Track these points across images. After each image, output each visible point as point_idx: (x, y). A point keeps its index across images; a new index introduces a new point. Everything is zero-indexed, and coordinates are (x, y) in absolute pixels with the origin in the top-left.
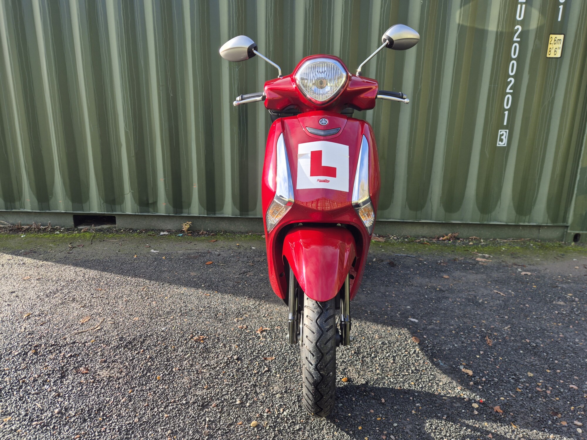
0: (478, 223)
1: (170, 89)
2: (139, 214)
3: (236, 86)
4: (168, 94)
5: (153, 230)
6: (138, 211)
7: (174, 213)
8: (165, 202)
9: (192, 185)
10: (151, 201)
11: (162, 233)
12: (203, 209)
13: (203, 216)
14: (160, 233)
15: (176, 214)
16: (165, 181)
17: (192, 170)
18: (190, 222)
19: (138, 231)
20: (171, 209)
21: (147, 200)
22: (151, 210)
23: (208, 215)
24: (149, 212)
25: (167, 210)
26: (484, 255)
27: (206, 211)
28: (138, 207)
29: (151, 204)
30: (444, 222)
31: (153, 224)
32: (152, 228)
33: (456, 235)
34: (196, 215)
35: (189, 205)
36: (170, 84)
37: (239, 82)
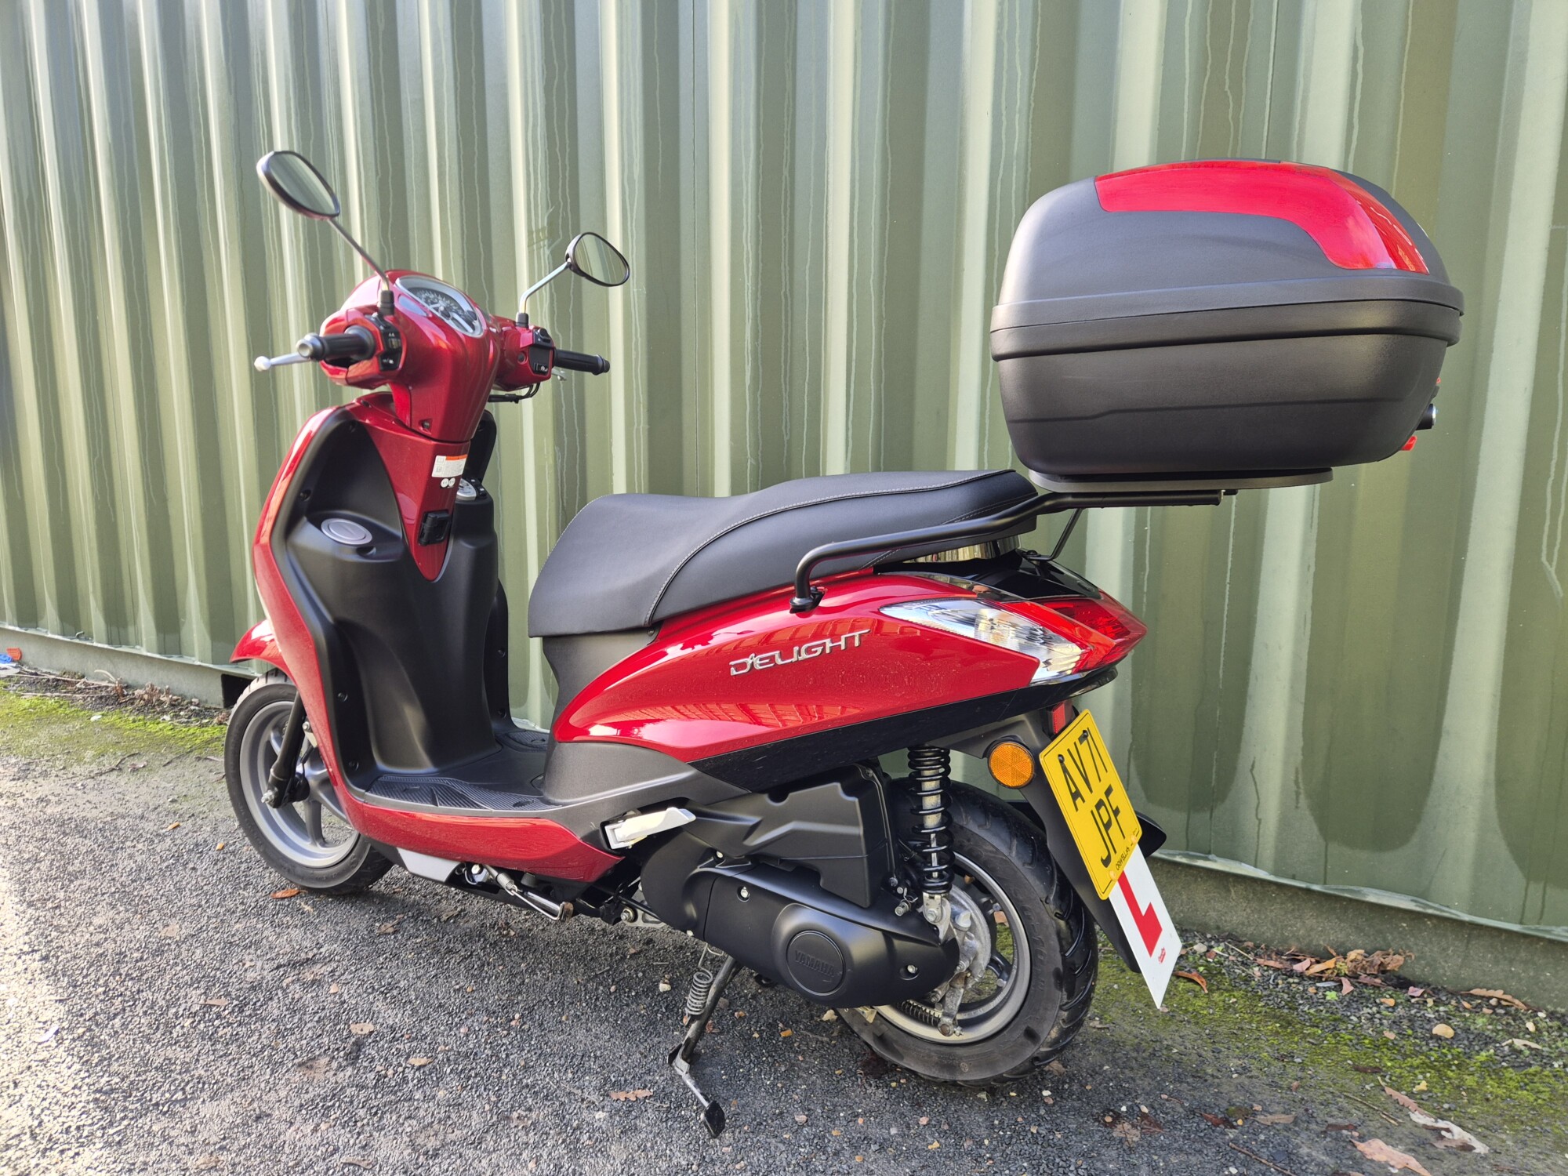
0: (1516, 928)
26: (1441, 1124)
30: (1316, 887)
33: (1394, 962)
37: (553, 290)
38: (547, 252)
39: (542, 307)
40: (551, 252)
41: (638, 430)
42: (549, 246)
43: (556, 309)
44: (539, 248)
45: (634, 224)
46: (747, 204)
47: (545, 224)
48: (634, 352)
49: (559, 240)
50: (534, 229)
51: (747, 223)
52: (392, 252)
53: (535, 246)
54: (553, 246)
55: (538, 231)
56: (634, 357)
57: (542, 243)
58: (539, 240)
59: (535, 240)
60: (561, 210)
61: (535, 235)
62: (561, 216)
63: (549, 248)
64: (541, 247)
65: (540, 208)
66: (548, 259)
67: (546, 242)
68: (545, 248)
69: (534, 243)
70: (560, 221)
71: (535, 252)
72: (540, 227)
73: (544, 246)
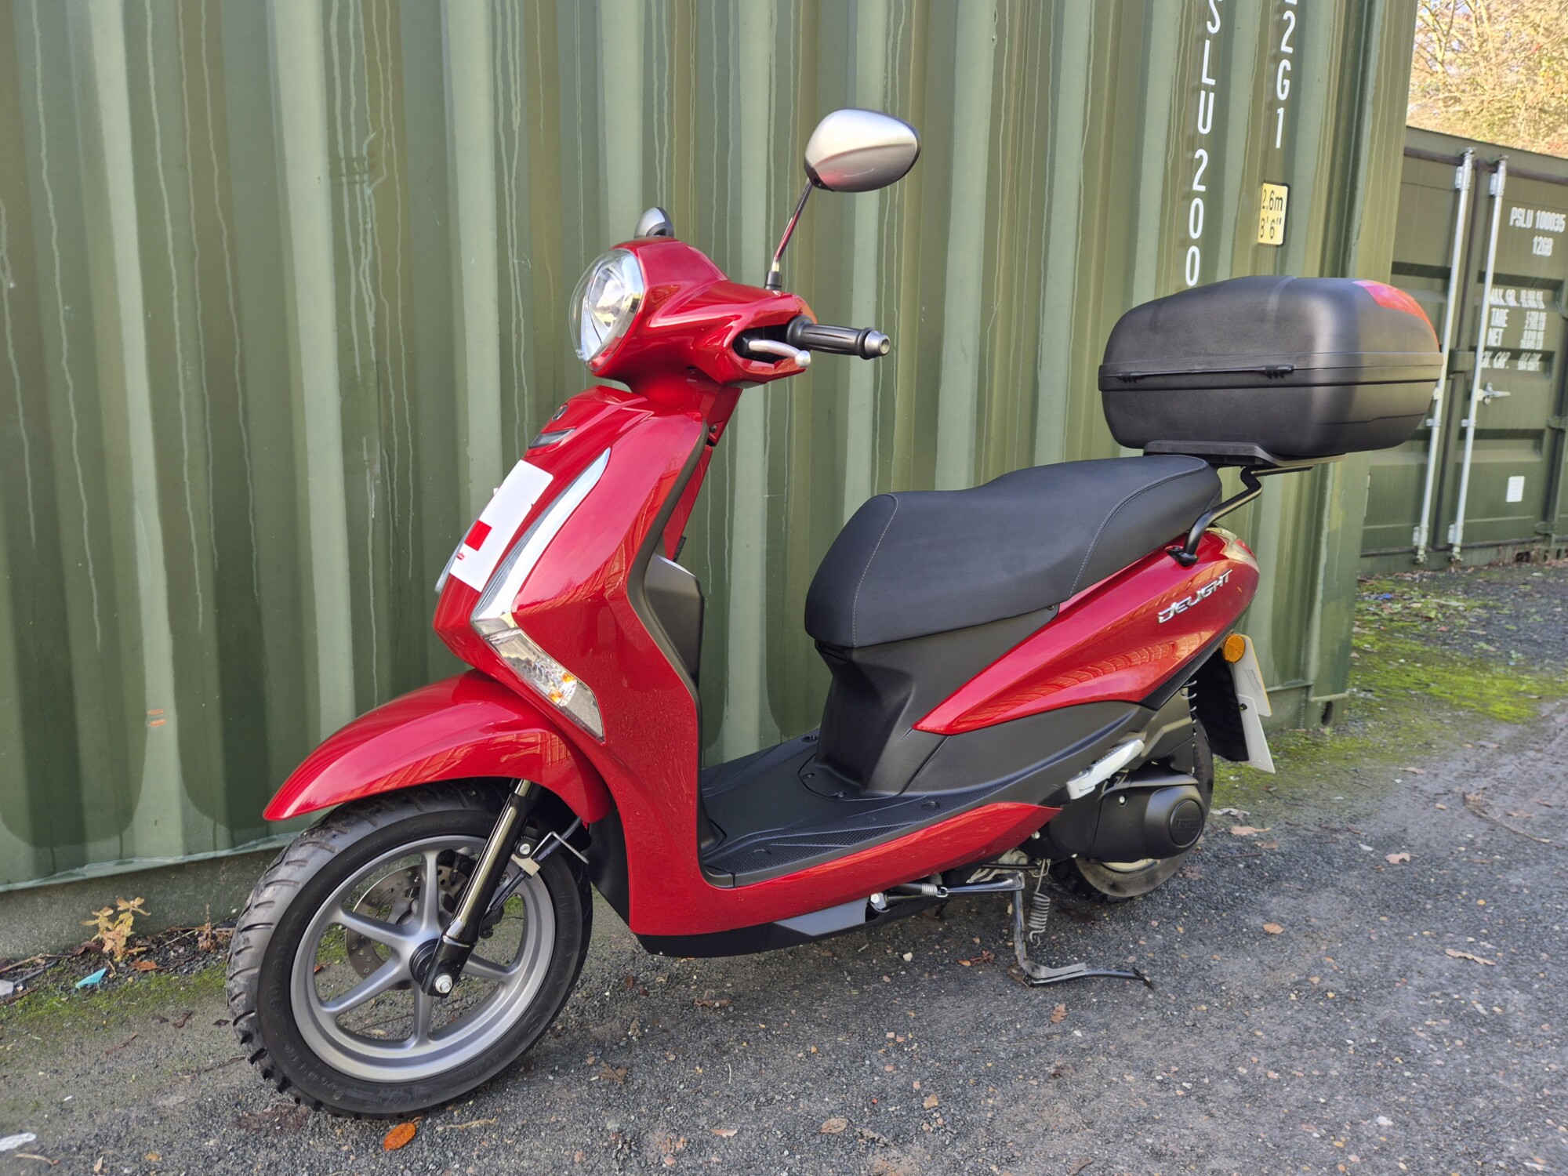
3: (366, 263)
7: (38, 874)
9: (142, 716)
12: (208, 822)
13: (211, 855)
15: (51, 874)
17: (137, 647)
18: (138, 901)
20: (21, 853)
23: (233, 845)
27: (222, 830)
34: (170, 861)
35: (123, 815)
37: (377, 243)
38: (368, 191)
39: (358, 263)
40: (373, 192)
41: (521, 428)
42: (371, 183)
43: (380, 269)
44: (352, 184)
45: (513, 182)
47: (365, 153)
48: (514, 335)
49: (381, 180)
50: (342, 154)
53: (344, 179)
54: (375, 184)
55: (349, 160)
56: (514, 341)
57: (357, 177)
58: (351, 172)
59: (344, 171)
60: (384, 140)
61: (343, 164)
62: (384, 146)
63: (370, 186)
64: (355, 183)
65: (353, 128)
66: (369, 200)
67: (366, 177)
68: (365, 185)
69: (342, 175)
70: (383, 153)
71: (345, 187)
72: (354, 155)
73: (362, 182)
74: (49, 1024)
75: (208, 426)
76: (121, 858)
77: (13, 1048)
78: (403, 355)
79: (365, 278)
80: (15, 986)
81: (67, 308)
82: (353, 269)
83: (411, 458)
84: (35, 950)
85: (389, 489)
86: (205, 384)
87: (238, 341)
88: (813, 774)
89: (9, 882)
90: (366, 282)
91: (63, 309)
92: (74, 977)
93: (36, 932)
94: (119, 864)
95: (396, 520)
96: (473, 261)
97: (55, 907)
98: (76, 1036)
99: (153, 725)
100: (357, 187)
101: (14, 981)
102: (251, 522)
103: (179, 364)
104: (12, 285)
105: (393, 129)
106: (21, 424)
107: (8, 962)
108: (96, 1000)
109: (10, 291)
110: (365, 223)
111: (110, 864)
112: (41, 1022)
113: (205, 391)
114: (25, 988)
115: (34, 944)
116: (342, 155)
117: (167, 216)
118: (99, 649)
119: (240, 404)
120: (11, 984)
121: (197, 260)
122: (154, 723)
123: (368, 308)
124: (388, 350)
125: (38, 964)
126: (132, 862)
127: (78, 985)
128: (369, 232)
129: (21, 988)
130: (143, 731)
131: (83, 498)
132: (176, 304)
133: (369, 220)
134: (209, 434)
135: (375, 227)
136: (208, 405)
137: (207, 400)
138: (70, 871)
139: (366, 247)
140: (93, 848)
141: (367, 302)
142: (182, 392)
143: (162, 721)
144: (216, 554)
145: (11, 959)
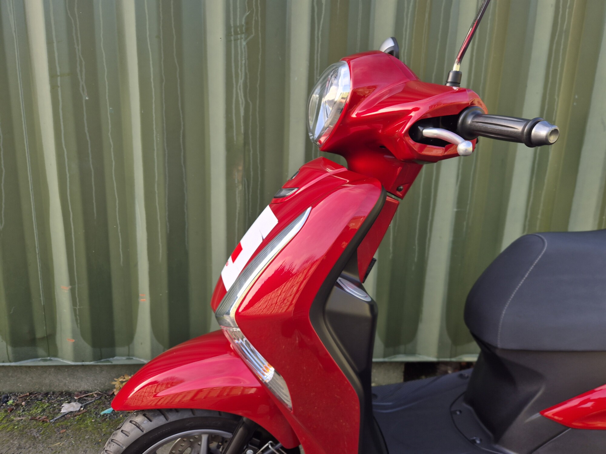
1: (82, 83)
2: (13, 364)
3: (241, 82)
4: (76, 97)
5: (47, 394)
6: (11, 357)
7: (94, 359)
8: (74, 336)
9: (137, 297)
10: (39, 334)
11: (66, 408)
12: (162, 347)
14: (60, 404)
16: (72, 291)
17: (136, 265)
19: (10, 402)
20: (88, 349)
21: (32, 331)
22: (41, 351)
24: (36, 357)
25: (78, 355)
28: (10, 348)
29: (43, 339)
31: (47, 381)
32: (44, 389)
35: (130, 337)
36: (81, 71)
37: (247, 71)
38: (244, 43)
39: (237, 82)
40: (247, 44)
42: (246, 39)
43: (248, 84)
44: (236, 40)
45: (320, 33)
46: (406, 31)
47: (243, 23)
49: (252, 36)
51: (405, 44)
52: (78, 23)
53: (232, 38)
54: (248, 39)
55: (235, 27)
57: (239, 36)
58: (236, 33)
59: (233, 33)
60: (254, 15)
61: (232, 30)
62: (254, 19)
63: (245, 40)
64: (238, 39)
65: (238, 10)
66: (244, 48)
67: (243, 36)
68: (243, 40)
69: (231, 35)
70: (253, 22)
71: (233, 42)
72: (238, 24)
73: (241, 38)
74: (81, 434)
75: (166, 165)
76: (129, 356)
77: (63, 445)
78: (258, 130)
79: (240, 90)
80: (81, 407)
81: (111, 108)
82: (235, 86)
83: (259, 183)
84: (95, 389)
85: (247, 198)
86: (165, 145)
87: (182, 123)
88: (460, 412)
89: (83, 361)
90: (240, 92)
91: (109, 109)
92: (103, 408)
93: (96, 381)
94: (128, 359)
95: (250, 213)
96: (296, 79)
97: (103, 372)
98: (87, 445)
99: (141, 300)
100: (239, 41)
101: (82, 403)
102: (186, 211)
103: (155, 135)
104: (87, 98)
105: (259, 9)
106: (91, 162)
107: (85, 392)
108: (104, 425)
109: (86, 100)
110: (241, 60)
111: (124, 358)
112: (79, 432)
113: (166, 148)
114: (83, 409)
115: (95, 386)
116: (232, 25)
117: (151, 62)
118: (122, 265)
119: (182, 154)
120: (80, 405)
121: (164, 84)
122: (142, 300)
123: (241, 105)
124: (250, 128)
125: (94, 396)
126: (132, 359)
127: (102, 413)
128: (243, 65)
129: (82, 409)
130: (137, 303)
131: (117, 197)
132: (154, 106)
133: (244, 59)
134: (167, 169)
135: (247, 62)
136: (167, 155)
137: (166, 152)
138: (108, 359)
139: (242, 74)
140: (119, 350)
141: (241, 102)
142: (155, 148)
143: (145, 299)
144: (168, 226)
145: (86, 391)
